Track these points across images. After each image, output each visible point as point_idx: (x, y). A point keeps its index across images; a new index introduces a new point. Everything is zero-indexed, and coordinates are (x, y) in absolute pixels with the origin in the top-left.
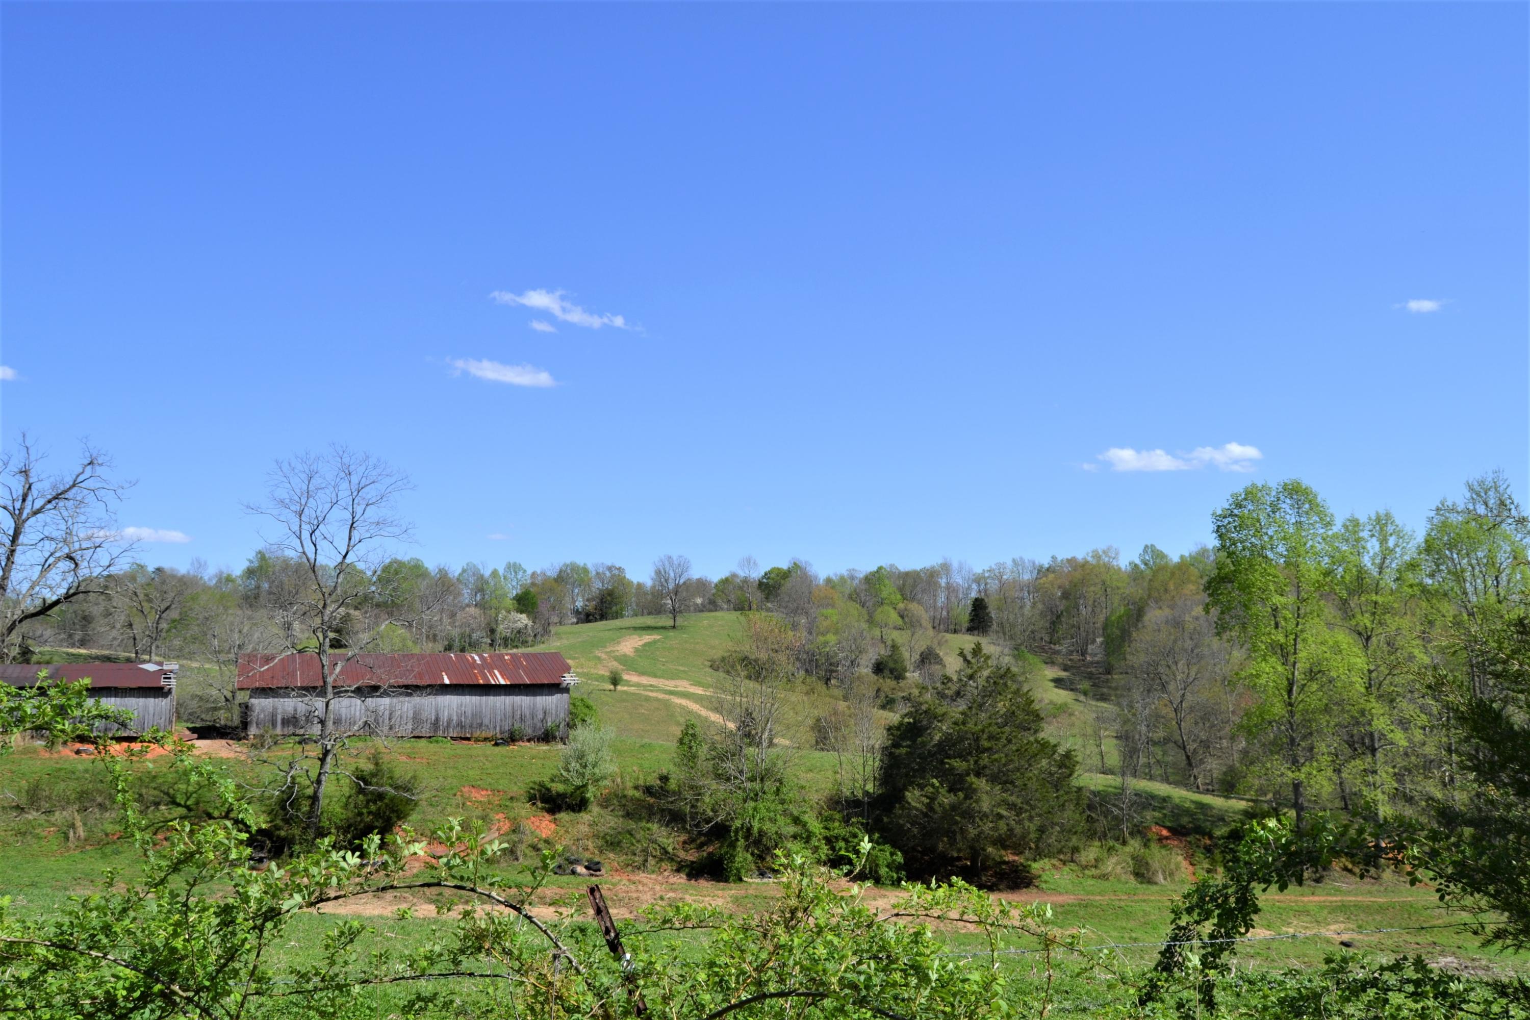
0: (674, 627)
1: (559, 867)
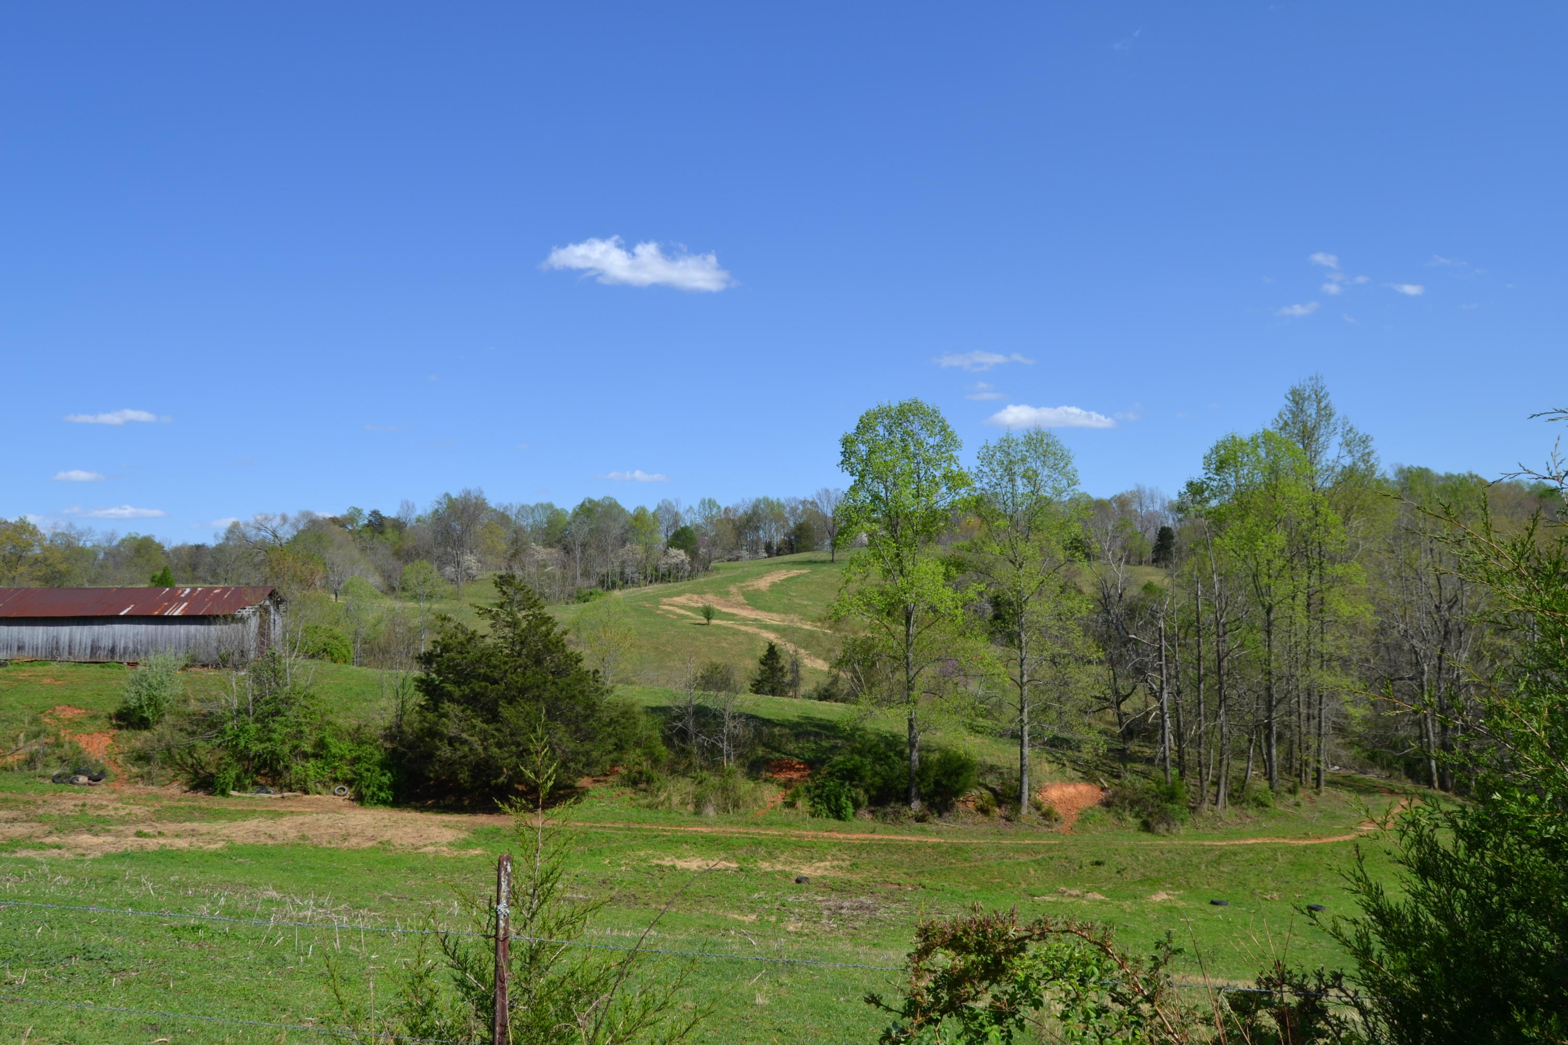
0: (832, 561)
1: (59, 776)
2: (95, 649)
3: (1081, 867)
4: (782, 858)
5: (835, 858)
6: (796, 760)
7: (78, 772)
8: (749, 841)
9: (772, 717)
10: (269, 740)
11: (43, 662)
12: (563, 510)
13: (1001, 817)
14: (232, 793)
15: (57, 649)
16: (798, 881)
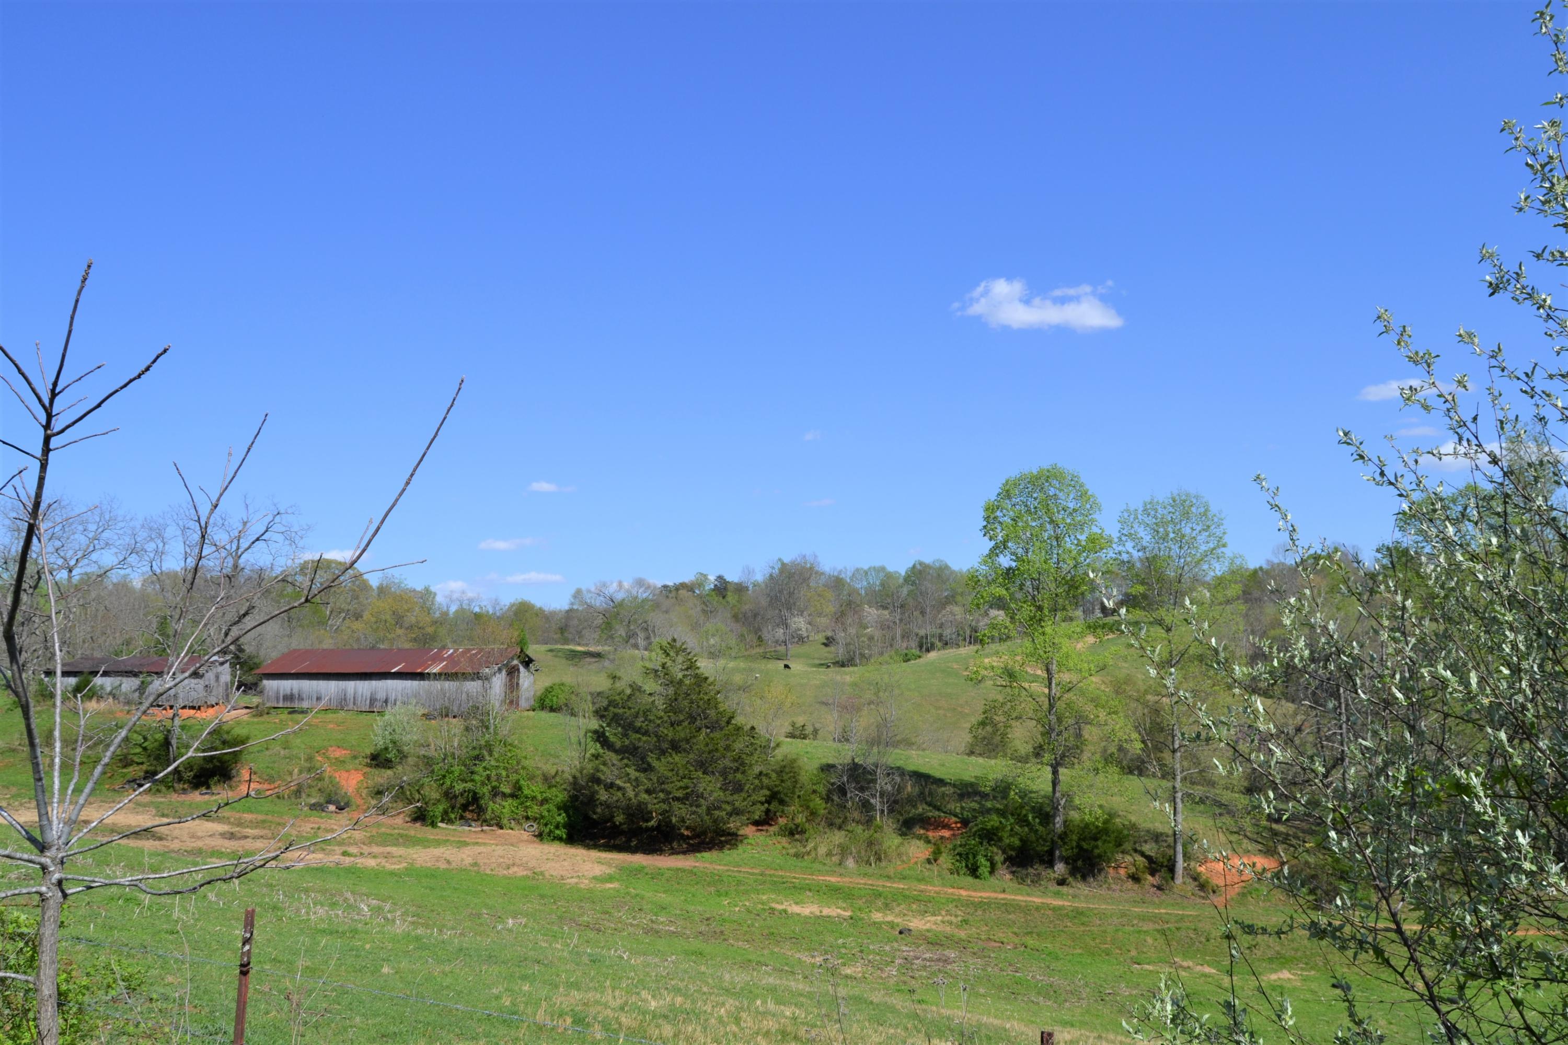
1: (314, 805)
2: (373, 700)
3: (1208, 940)
4: (897, 910)
5: (949, 913)
6: (954, 819)
7: (329, 802)
8: (870, 892)
9: (942, 777)
10: (472, 780)
11: (335, 711)
12: (896, 572)
13: (1154, 886)
14: (440, 824)
15: (345, 700)
16: (901, 933)
